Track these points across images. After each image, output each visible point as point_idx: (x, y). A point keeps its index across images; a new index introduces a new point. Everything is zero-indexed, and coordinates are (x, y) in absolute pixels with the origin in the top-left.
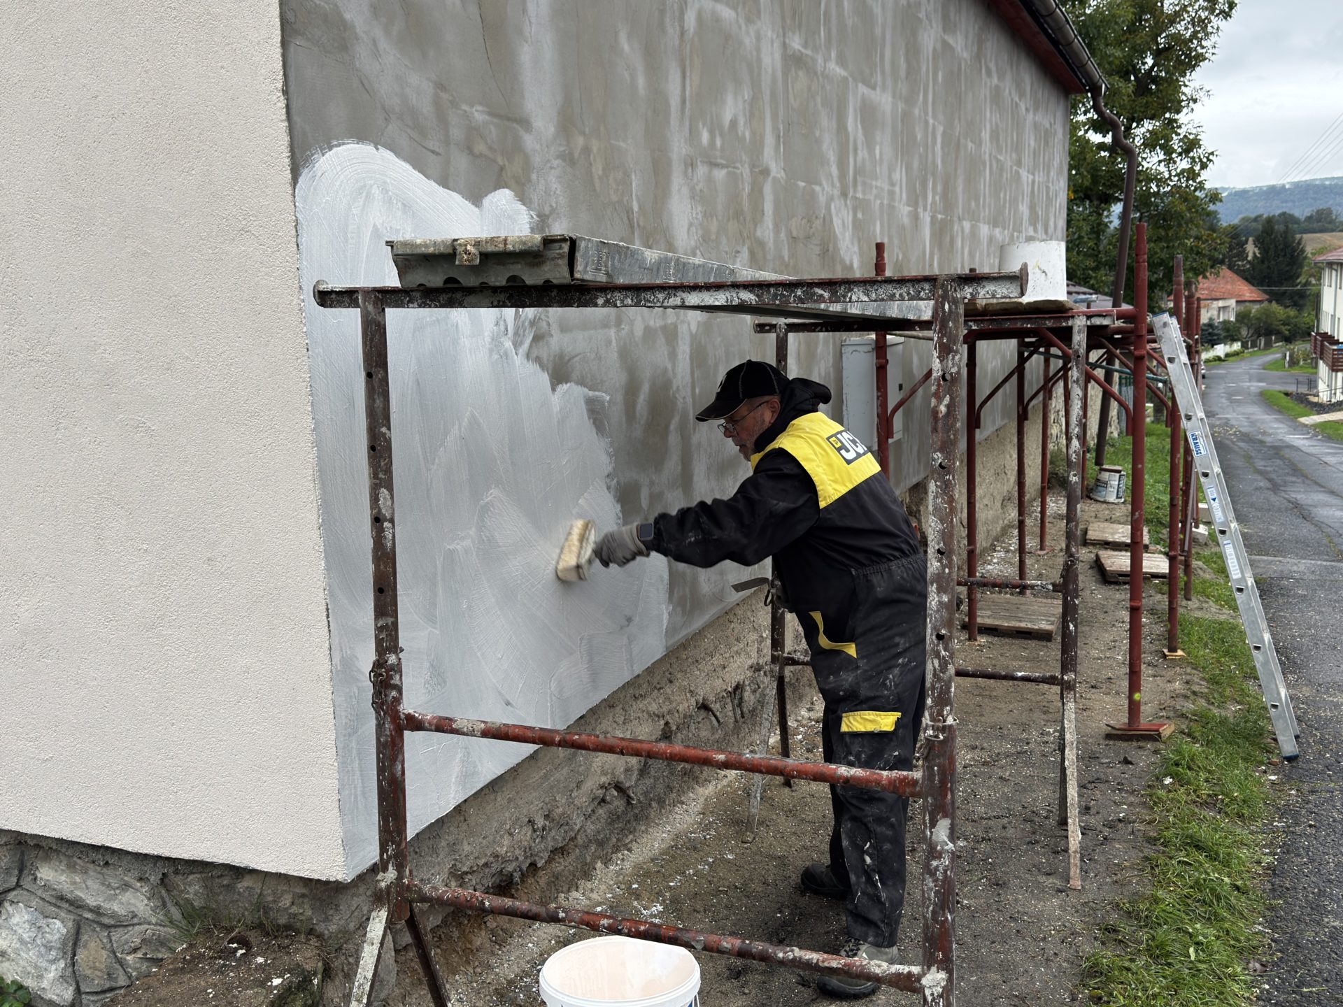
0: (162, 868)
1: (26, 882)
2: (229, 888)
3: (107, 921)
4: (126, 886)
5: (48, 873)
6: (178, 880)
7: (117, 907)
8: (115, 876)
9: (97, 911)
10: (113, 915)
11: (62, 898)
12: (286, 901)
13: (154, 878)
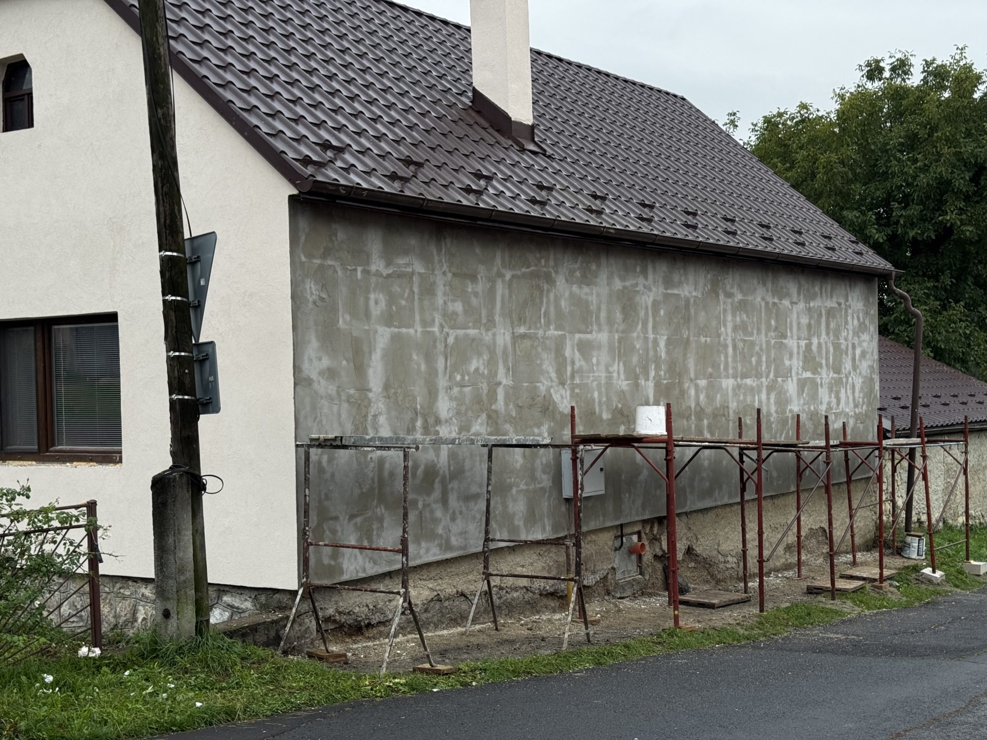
0: (256, 593)
1: (219, 602)
2: (272, 597)
3: (240, 611)
4: (246, 600)
5: (227, 599)
6: (258, 596)
7: (243, 606)
8: (243, 597)
9: (238, 608)
10: (242, 609)
11: (229, 605)
12: (285, 600)
13: (253, 597)
